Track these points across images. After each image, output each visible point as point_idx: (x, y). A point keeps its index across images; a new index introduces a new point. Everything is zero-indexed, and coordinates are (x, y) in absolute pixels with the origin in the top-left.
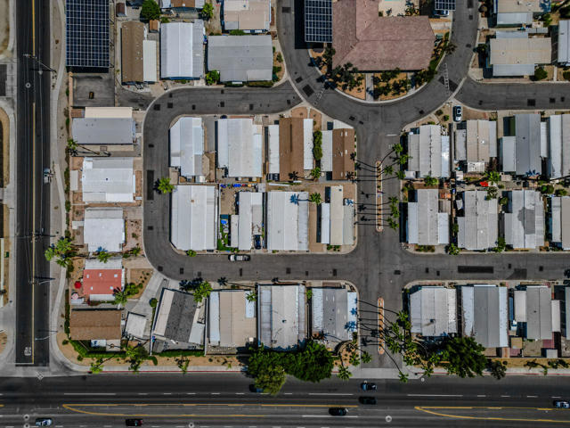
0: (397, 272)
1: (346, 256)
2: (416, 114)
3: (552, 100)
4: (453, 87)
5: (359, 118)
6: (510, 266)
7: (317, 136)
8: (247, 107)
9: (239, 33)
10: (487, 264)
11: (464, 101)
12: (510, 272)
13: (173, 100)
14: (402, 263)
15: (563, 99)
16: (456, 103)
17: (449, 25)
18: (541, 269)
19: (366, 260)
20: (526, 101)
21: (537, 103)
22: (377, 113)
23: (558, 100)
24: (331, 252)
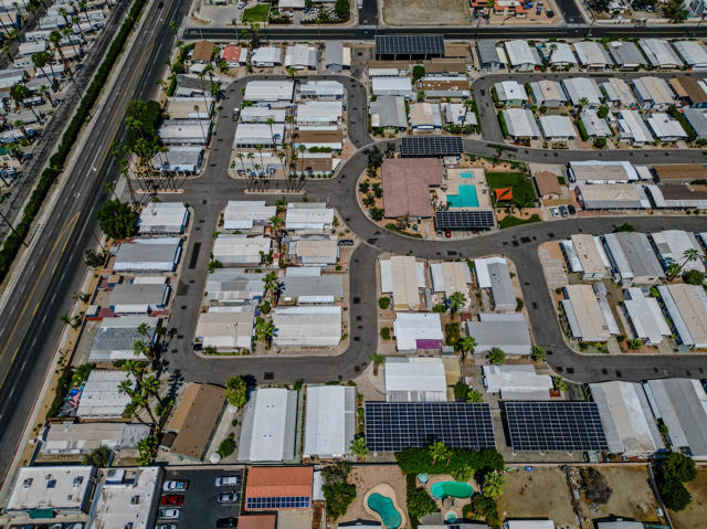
0: (205, 202)
1: (226, 172)
2: (346, 215)
3: (359, 318)
4: (372, 241)
5: (344, 180)
6: (192, 282)
7: (328, 150)
8: (353, 120)
9: (407, 111)
10: (198, 264)
11: (358, 249)
12: (186, 282)
13: (358, 88)
14: (213, 206)
15: (360, 327)
16: (357, 243)
17: (430, 239)
18: (184, 308)
19: (220, 183)
20: (358, 295)
21: (357, 305)
22: (348, 191)
23: (360, 323)
24: (231, 163)
